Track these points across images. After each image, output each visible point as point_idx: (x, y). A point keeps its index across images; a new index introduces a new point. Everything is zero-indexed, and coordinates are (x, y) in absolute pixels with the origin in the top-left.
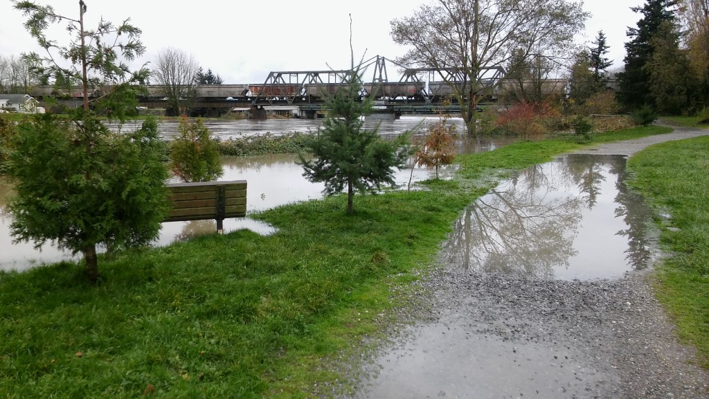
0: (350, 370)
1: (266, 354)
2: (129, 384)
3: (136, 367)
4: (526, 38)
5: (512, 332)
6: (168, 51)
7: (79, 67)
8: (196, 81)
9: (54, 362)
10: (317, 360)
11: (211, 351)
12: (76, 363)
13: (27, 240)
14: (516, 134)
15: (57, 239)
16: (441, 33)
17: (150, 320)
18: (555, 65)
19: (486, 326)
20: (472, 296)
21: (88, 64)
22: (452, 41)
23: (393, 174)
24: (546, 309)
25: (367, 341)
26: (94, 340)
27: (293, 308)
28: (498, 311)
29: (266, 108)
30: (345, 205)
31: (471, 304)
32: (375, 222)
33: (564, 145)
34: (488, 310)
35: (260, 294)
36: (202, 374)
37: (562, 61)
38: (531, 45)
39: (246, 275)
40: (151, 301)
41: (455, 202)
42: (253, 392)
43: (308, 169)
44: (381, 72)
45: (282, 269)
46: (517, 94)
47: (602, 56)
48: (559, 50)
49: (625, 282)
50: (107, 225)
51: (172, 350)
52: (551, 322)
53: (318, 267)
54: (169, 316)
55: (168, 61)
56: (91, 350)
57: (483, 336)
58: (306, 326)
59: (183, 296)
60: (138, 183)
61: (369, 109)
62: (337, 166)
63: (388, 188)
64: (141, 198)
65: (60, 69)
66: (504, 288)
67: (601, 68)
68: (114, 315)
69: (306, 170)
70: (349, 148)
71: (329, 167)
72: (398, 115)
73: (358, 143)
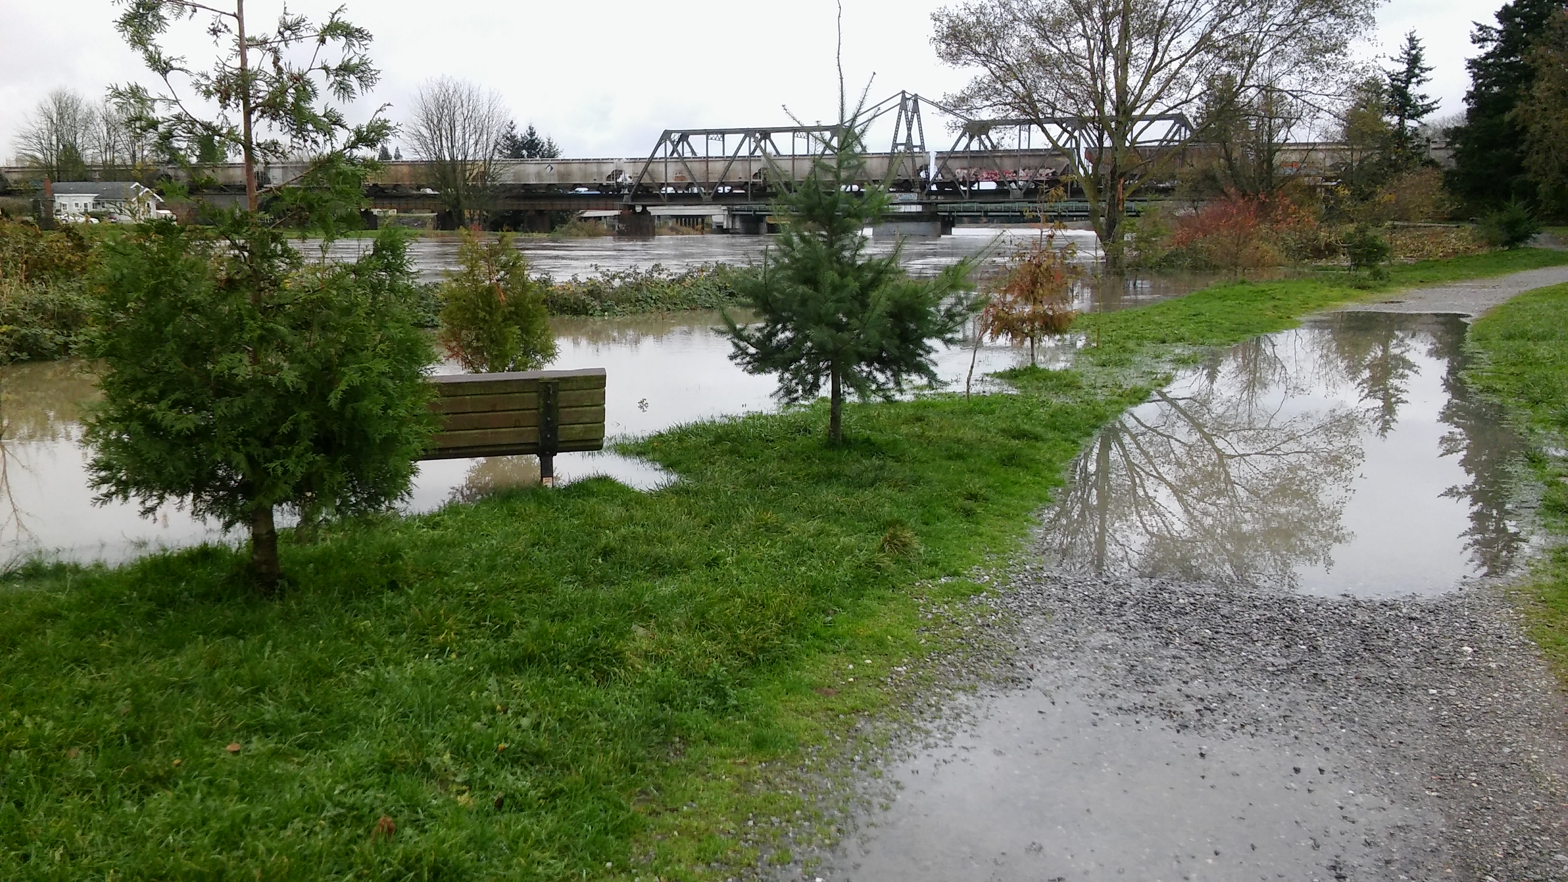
0: (828, 792)
1: (641, 752)
2: (340, 815)
3: (355, 778)
4: (1240, 48)
5: (1197, 711)
6: (441, 85)
7: (235, 116)
8: (501, 152)
9: (178, 765)
10: (757, 767)
11: (522, 744)
12: (228, 768)
13: (126, 498)
14: (1216, 267)
15: (191, 495)
16: (1045, 38)
17: (391, 673)
18: (1306, 111)
19: (1138, 698)
20: (1108, 630)
21: (254, 109)
22: (1071, 57)
23: (933, 356)
24: (1277, 661)
25: (869, 728)
26: (267, 717)
27: (704, 653)
28: (1167, 665)
29: (654, 211)
30: (823, 425)
31: (1104, 648)
32: (890, 463)
33: (1326, 291)
34: (1142, 662)
35: (631, 621)
36: (501, 794)
37: (1322, 101)
38: (1251, 64)
39: (602, 577)
40: (394, 632)
41: (1072, 419)
42: (610, 837)
43: (742, 344)
44: (909, 129)
45: (682, 565)
46: (1219, 175)
47: (1413, 90)
48: (1316, 75)
49: (1460, 601)
50: (297, 464)
51: (436, 740)
52: (1287, 690)
53: (761, 561)
54: (431, 667)
55: (441, 108)
56: (260, 739)
57: (1131, 719)
58: (731, 692)
59: (462, 621)
60: (363, 372)
61: (880, 210)
62: (807, 338)
63: (921, 388)
64: (371, 406)
65: (193, 122)
66: (1181, 612)
67: (1411, 117)
68: (310, 662)
69: (736, 345)
70: (834, 298)
71: (790, 341)
72: (948, 224)
73: (854, 286)
